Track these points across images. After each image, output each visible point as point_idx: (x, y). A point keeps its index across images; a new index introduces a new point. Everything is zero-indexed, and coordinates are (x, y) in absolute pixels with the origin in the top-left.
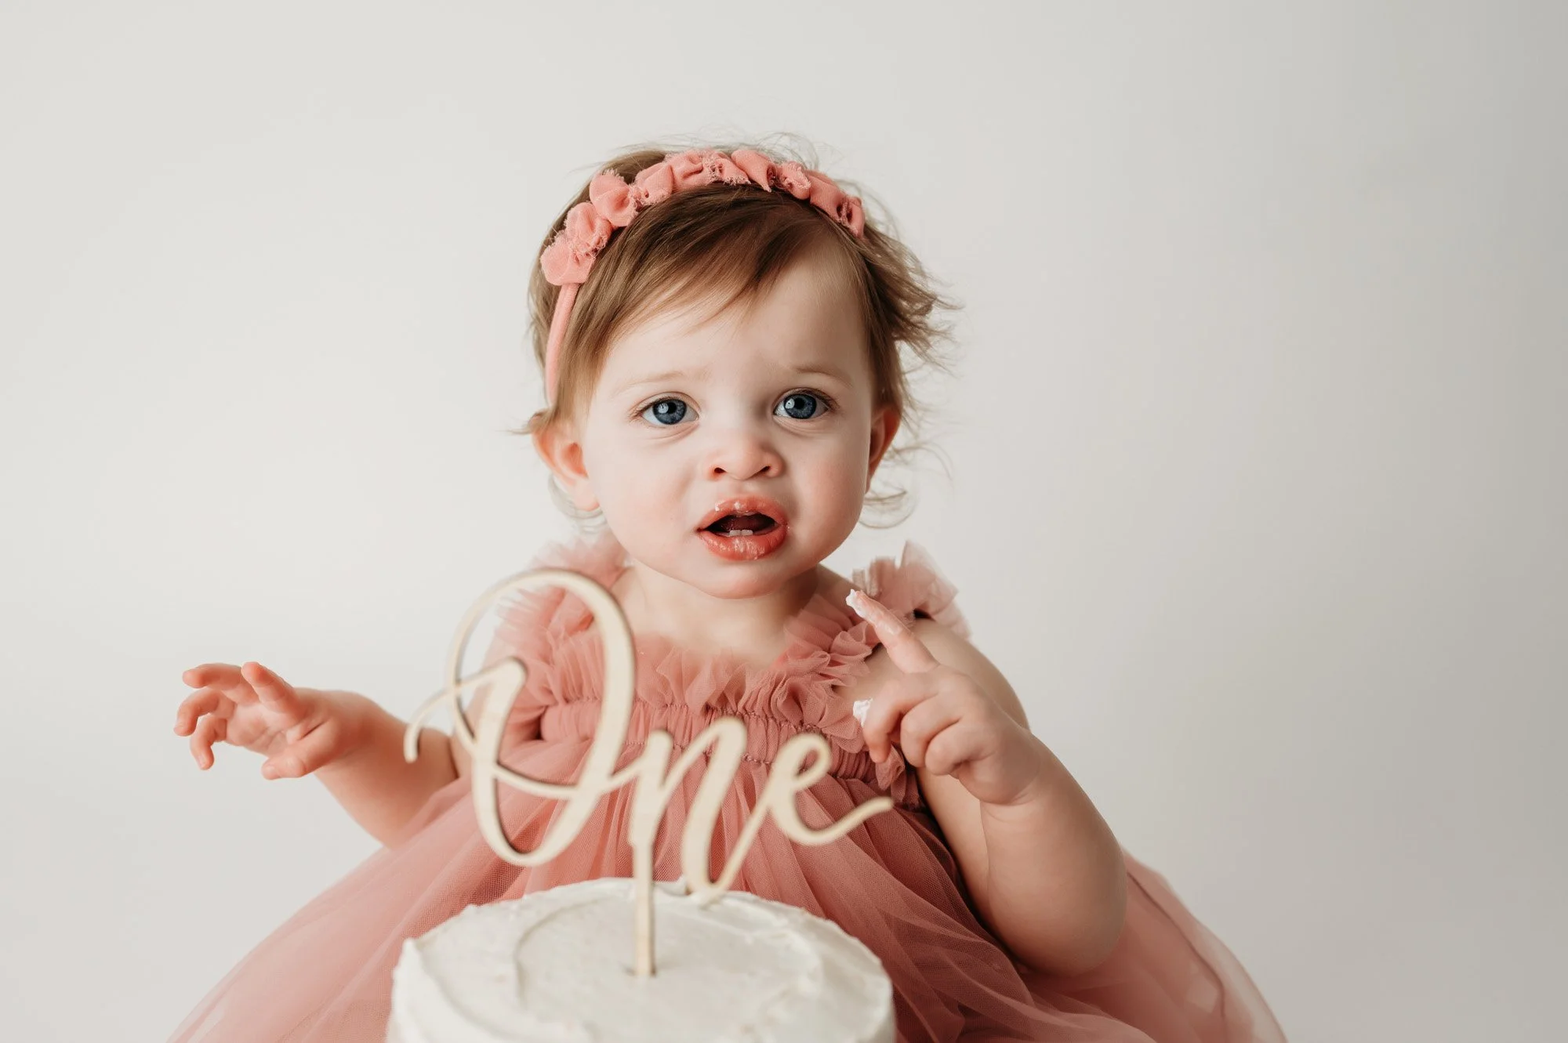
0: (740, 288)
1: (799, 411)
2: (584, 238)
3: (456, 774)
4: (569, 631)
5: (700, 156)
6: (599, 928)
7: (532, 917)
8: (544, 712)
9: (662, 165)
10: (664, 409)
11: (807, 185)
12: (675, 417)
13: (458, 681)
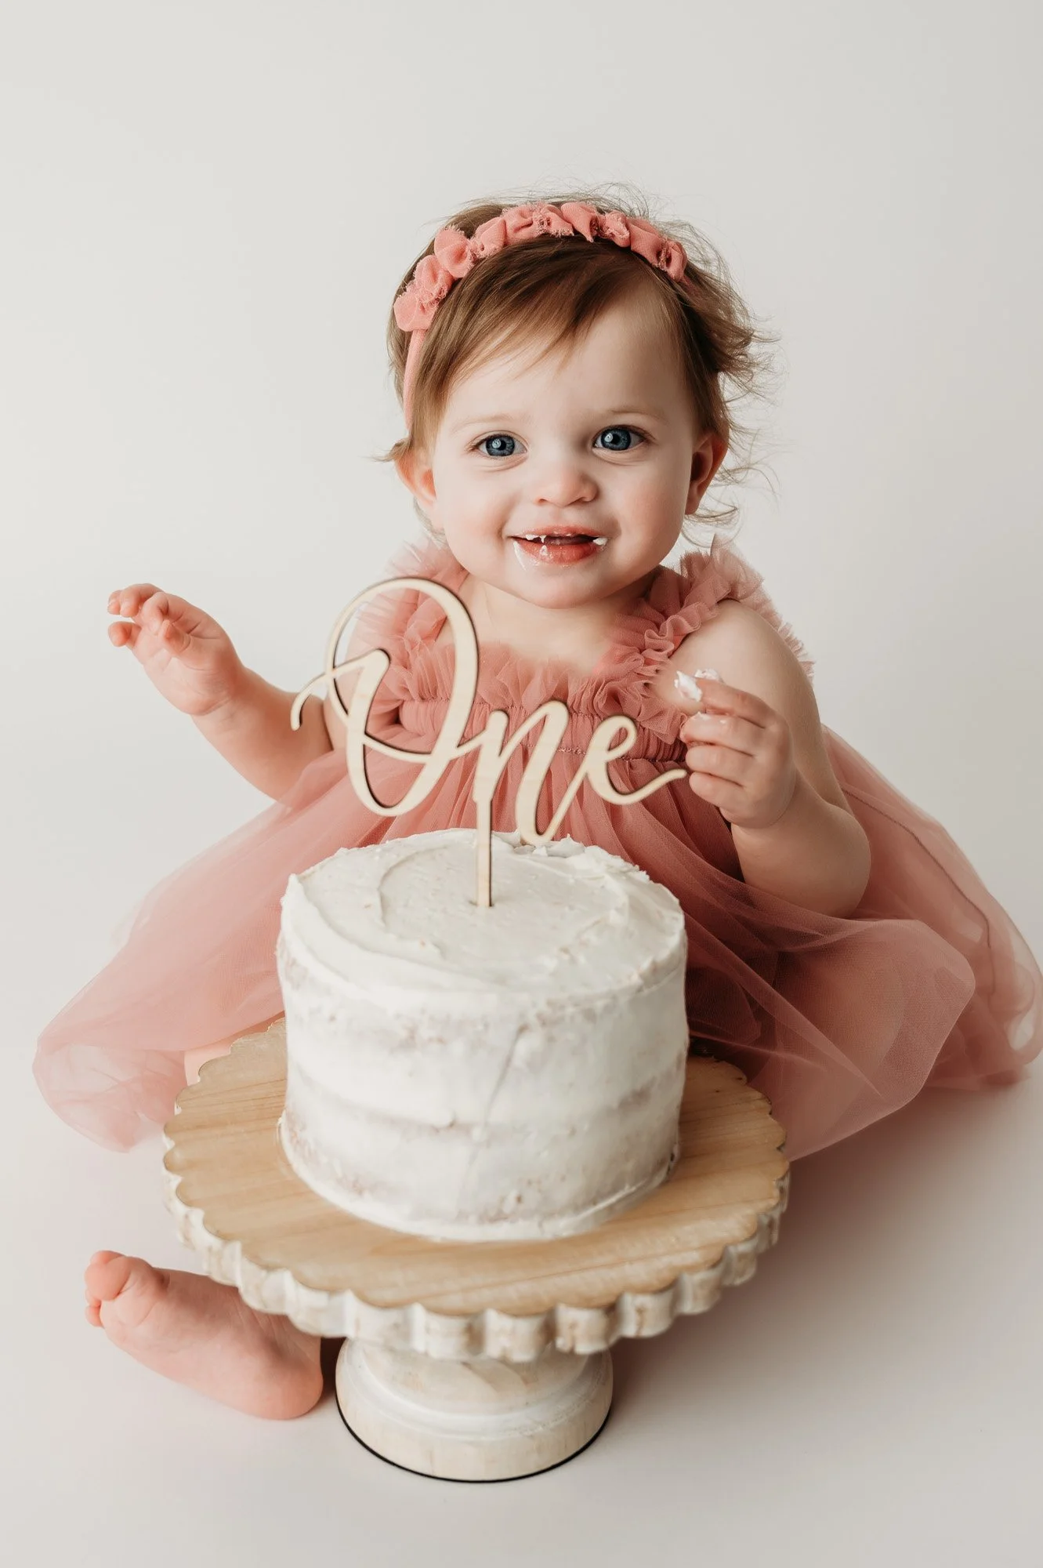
0: (559, 334)
1: (615, 446)
2: (428, 289)
3: (330, 747)
4: (422, 639)
5: (532, 211)
6: (448, 869)
7: (393, 859)
8: (402, 704)
9: (498, 220)
10: (496, 444)
11: (627, 234)
12: (505, 451)
13: (334, 667)
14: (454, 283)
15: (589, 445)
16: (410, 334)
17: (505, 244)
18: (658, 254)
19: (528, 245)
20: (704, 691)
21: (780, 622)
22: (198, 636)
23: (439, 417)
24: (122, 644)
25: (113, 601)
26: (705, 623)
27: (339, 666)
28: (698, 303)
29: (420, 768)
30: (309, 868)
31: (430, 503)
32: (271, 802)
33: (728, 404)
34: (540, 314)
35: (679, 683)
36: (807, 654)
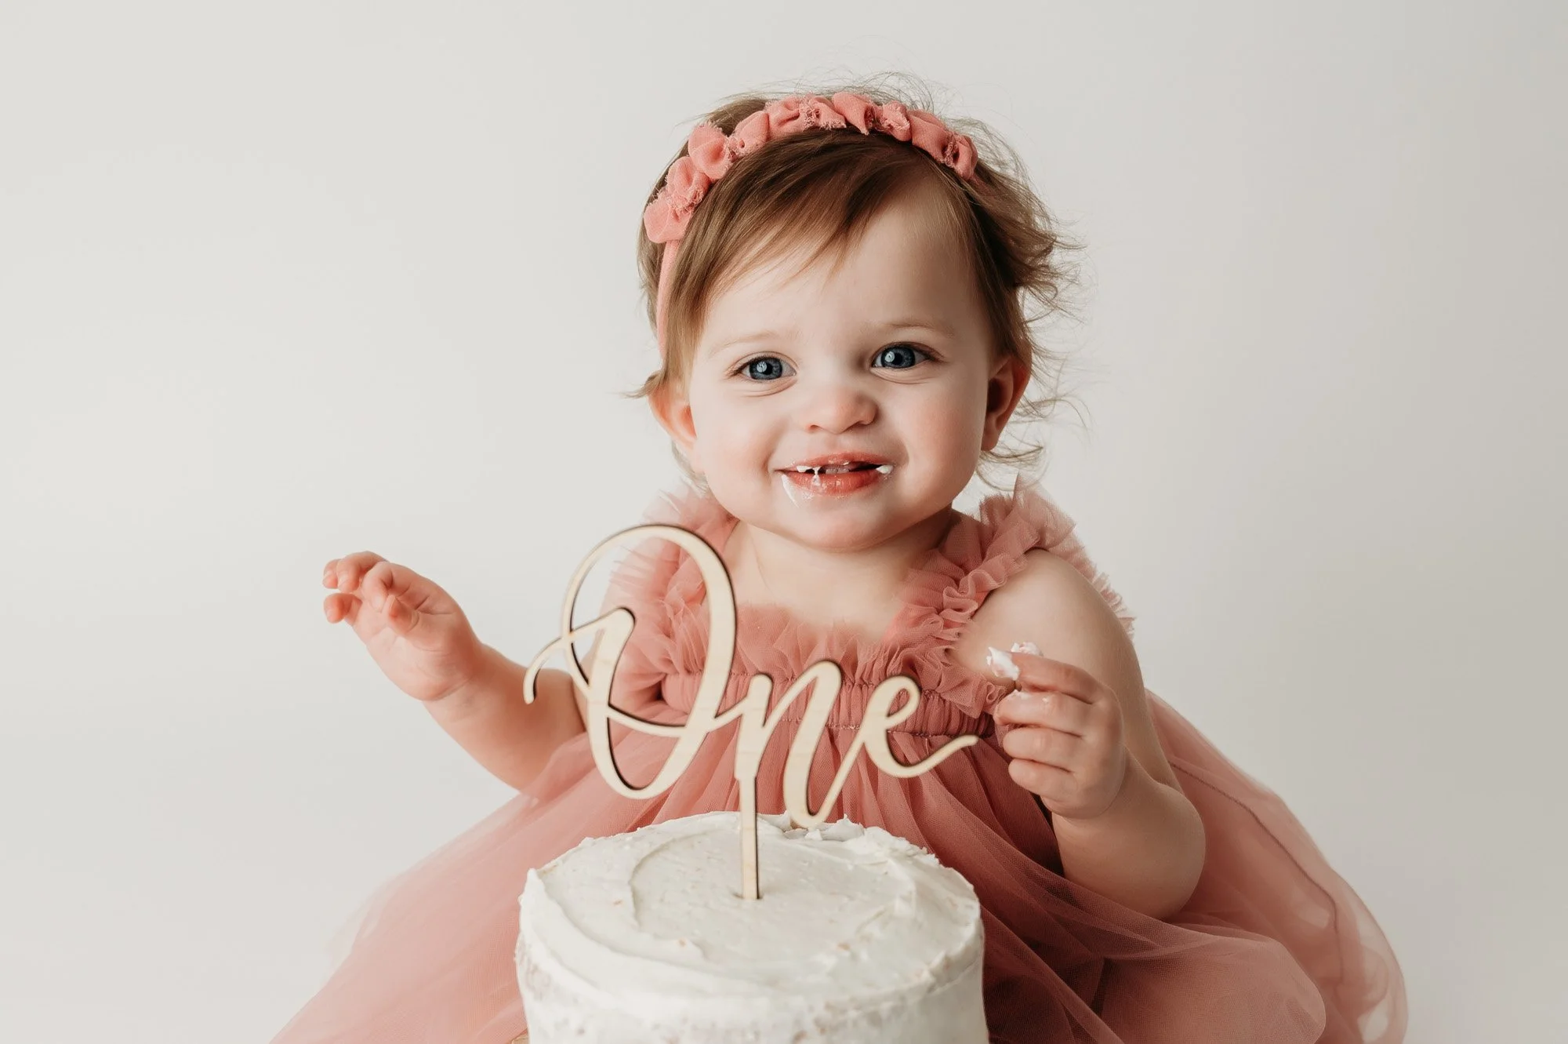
0: (829, 235)
1: (898, 364)
2: (682, 194)
3: (584, 728)
4: (686, 603)
5: (798, 102)
6: (709, 858)
7: (645, 848)
8: (665, 678)
9: (760, 113)
10: (761, 368)
11: (907, 125)
12: (772, 376)
13: (571, 630)
14: (710, 185)
15: (867, 364)
16: (663, 246)
17: (769, 138)
18: (944, 149)
19: (794, 139)
20: (1021, 666)
21: (1094, 572)
22: (427, 611)
23: (695, 338)
24: (339, 618)
25: (329, 573)
26: (1012, 577)
27: (577, 629)
28: (990, 203)
29: (675, 741)
30: (550, 861)
31: (689, 444)
32: (514, 793)
33: (1030, 325)
34: (808, 214)
35: (992, 661)
36: (1126, 609)
